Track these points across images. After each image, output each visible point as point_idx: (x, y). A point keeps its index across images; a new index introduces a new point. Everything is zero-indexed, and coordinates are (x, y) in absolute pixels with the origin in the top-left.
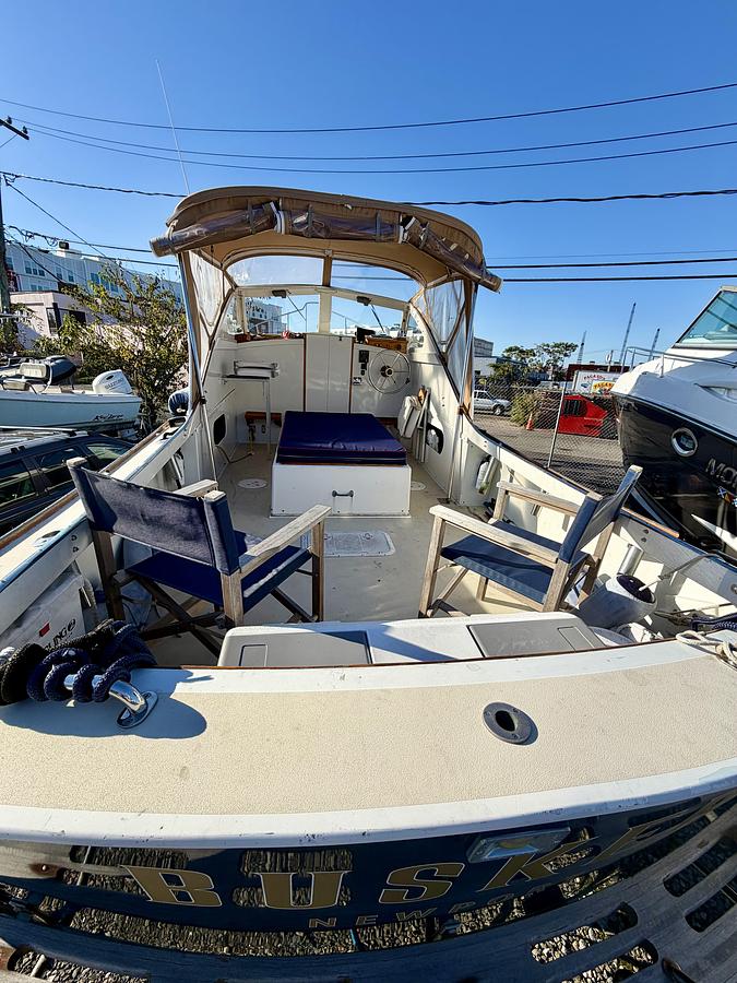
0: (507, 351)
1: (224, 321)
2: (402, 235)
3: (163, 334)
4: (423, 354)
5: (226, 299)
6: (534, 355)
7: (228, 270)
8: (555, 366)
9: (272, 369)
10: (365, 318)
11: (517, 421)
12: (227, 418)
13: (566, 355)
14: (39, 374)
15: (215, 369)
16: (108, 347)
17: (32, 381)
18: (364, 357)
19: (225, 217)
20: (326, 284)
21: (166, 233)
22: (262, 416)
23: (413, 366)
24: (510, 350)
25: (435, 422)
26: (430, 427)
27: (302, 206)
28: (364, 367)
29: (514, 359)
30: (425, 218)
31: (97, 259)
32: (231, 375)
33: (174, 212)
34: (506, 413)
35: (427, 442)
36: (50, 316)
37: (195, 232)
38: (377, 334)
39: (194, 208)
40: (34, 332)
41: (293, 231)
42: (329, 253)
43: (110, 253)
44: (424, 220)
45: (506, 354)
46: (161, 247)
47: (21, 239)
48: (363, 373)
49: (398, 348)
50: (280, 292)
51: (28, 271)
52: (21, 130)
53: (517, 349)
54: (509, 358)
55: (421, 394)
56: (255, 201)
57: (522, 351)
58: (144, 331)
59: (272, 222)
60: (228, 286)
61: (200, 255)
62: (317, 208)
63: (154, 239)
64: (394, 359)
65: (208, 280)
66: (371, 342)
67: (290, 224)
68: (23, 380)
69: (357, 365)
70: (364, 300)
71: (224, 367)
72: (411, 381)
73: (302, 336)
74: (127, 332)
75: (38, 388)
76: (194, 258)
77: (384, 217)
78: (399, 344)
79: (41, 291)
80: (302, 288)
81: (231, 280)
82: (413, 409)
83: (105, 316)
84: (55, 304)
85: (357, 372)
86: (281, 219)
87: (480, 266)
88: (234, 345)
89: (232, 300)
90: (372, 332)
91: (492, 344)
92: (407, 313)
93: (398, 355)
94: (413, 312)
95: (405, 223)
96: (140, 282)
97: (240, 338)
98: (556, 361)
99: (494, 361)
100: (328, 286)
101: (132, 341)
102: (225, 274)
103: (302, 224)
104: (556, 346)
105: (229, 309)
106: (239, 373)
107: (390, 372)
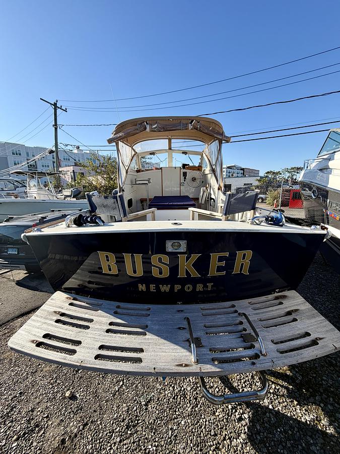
0: (266, 173)
1: (132, 165)
2: (190, 127)
3: (112, 177)
4: (207, 170)
5: (133, 158)
6: (281, 174)
7: (134, 147)
8: (292, 178)
9: (149, 180)
10: (185, 159)
11: (269, 204)
12: (133, 200)
13: (298, 173)
14: (69, 194)
15: (128, 182)
16: (92, 184)
17: (67, 196)
18: (185, 174)
19: (130, 129)
20: (170, 149)
21: (112, 136)
22: (146, 200)
23: (205, 175)
24: (268, 172)
25: (213, 196)
26: (211, 199)
27: (155, 122)
28: (185, 178)
29: (270, 177)
30: (198, 119)
31: (88, 152)
32: (134, 183)
33: (114, 129)
34: (264, 201)
35: (210, 205)
36: (71, 176)
37: (121, 135)
38: (190, 165)
39: (121, 127)
40: (66, 181)
41: (152, 131)
42: (169, 137)
43: (92, 148)
44: (198, 121)
45: (266, 175)
46: (110, 141)
47: (63, 147)
48: (185, 181)
49: (199, 170)
50: (153, 153)
51: (64, 159)
52: (65, 109)
53: (271, 172)
54: (267, 176)
55: (208, 186)
56: (139, 122)
57: (274, 173)
58: (105, 176)
59: (145, 128)
60: (133, 153)
61: (123, 142)
62: (160, 122)
63: (108, 139)
64: (196, 174)
65: (126, 151)
66: (188, 168)
67: (151, 128)
68: (63, 197)
69: (182, 178)
70: (185, 153)
71: (132, 182)
72: (205, 182)
73: (161, 169)
74: (99, 177)
75: (69, 199)
76: (120, 143)
77: (184, 122)
78: (199, 168)
79: (69, 166)
80: (161, 151)
81: (134, 151)
82: (204, 192)
83: (91, 172)
84: (73, 171)
85: (182, 181)
86: (148, 127)
87: (222, 134)
88: (136, 174)
89: (135, 157)
90: (189, 165)
91: (259, 171)
92: (202, 156)
93: (198, 172)
94: (204, 155)
95: (191, 123)
96: (104, 158)
97: (138, 171)
98: (292, 176)
99: (259, 178)
100: (171, 149)
101: (101, 180)
102: (132, 149)
103: (155, 128)
104: (292, 169)
105: (134, 161)
106: (137, 183)
107: (195, 179)
